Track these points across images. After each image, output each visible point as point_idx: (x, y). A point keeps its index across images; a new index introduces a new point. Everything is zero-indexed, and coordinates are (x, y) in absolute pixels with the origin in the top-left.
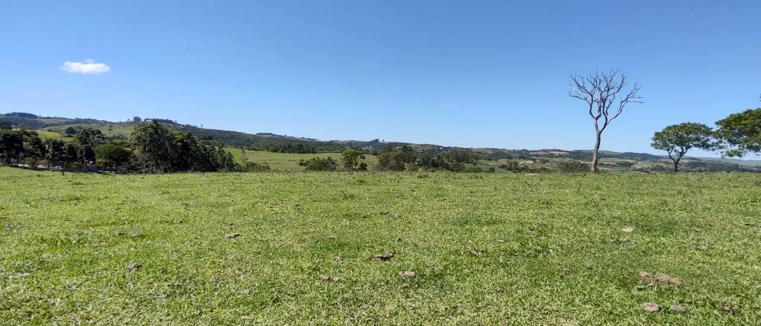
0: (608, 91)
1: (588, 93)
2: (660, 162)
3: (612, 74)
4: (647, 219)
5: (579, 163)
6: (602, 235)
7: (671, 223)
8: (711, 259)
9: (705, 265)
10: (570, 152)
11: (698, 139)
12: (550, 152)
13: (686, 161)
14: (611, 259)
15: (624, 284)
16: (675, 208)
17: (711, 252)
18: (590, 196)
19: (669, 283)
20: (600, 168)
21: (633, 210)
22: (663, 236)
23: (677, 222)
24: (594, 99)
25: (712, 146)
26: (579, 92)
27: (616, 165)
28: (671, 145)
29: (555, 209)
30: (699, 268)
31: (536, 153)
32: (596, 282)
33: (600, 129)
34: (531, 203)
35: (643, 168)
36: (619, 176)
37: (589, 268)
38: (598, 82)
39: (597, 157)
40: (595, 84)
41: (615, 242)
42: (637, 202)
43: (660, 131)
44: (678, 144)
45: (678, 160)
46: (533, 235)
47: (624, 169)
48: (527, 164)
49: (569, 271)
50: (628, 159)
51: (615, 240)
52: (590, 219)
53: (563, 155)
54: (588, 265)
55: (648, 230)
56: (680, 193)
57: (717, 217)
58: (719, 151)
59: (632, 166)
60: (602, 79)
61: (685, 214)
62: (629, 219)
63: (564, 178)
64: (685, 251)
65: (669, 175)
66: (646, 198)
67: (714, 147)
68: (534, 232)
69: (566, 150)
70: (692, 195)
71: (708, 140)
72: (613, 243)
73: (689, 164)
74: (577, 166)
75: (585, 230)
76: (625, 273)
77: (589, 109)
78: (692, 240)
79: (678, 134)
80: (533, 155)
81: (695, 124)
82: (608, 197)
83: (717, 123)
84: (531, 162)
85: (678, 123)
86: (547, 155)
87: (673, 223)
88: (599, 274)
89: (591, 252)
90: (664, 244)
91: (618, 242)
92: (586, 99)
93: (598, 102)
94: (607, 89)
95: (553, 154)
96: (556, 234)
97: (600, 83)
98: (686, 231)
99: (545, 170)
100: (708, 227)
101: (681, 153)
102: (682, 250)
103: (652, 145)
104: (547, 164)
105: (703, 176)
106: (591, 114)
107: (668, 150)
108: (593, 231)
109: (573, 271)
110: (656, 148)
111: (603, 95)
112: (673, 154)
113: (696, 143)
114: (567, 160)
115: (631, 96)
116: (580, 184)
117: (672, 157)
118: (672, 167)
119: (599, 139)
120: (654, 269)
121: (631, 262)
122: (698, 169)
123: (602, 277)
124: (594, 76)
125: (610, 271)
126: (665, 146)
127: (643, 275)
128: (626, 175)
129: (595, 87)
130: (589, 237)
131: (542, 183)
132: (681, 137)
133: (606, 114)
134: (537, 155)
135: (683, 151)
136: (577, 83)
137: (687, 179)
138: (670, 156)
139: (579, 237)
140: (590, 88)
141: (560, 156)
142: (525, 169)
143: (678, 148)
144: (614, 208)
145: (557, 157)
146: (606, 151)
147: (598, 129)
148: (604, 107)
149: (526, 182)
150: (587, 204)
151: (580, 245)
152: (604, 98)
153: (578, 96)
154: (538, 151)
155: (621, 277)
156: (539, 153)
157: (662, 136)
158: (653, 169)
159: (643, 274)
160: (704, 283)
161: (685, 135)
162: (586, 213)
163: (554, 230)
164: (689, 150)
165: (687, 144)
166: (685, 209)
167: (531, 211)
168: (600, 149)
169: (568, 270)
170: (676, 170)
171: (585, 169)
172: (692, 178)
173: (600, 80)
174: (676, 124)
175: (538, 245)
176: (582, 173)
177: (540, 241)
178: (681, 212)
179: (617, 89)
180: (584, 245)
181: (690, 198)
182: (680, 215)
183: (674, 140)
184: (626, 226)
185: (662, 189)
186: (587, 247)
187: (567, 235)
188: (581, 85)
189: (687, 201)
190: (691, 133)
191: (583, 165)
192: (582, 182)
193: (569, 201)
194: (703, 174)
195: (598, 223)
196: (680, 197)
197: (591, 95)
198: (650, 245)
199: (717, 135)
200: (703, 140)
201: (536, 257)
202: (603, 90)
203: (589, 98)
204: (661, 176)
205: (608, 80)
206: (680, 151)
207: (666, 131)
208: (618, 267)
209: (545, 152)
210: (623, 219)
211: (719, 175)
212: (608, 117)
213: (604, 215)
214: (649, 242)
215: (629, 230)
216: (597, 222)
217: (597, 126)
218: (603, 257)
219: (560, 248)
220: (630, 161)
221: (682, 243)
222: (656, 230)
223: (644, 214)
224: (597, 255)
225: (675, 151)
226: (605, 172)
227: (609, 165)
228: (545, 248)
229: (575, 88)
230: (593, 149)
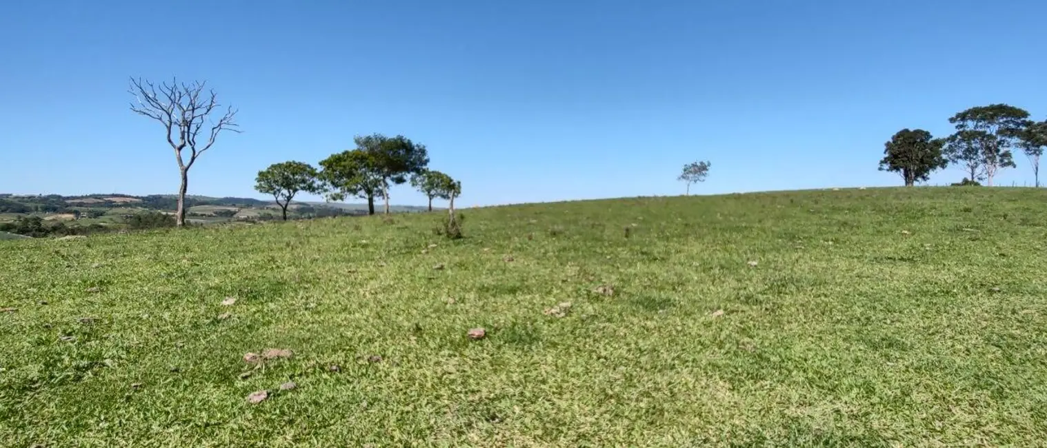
0: (193, 110)
1: (163, 109)
2: (267, 208)
3: (197, 87)
4: (253, 283)
5: (160, 214)
6: (193, 317)
7: (279, 283)
8: (320, 317)
9: (315, 325)
10: (143, 198)
11: (304, 181)
12: (106, 199)
13: (295, 207)
14: (206, 348)
15: (224, 378)
16: (283, 264)
17: (319, 308)
18: (174, 262)
19: (279, 358)
20: (192, 221)
21: (235, 274)
22: (271, 301)
23: (286, 280)
24: (173, 120)
25: (318, 189)
26: (150, 107)
27: (214, 215)
28: (277, 187)
29: (115, 292)
30: (309, 330)
31: (78, 201)
32: (186, 387)
33: (186, 164)
34: (68, 287)
35: (248, 217)
36: (217, 230)
37: (173, 371)
38: (177, 95)
39: (184, 205)
40: (173, 97)
41: (212, 322)
42: (241, 263)
43: (265, 170)
44: (284, 187)
45: (286, 205)
46: (73, 342)
47: (225, 219)
48: (63, 221)
49: (141, 386)
50: (231, 206)
51: (211, 319)
52: (175, 296)
53: (129, 202)
54: (173, 367)
55: (254, 296)
56: (288, 245)
57: (324, 268)
58: (323, 195)
59: (235, 216)
60: (183, 92)
61: (293, 270)
62: (230, 287)
63: (133, 239)
64: (295, 314)
65: (276, 224)
66: (251, 256)
67: (320, 190)
68: (74, 337)
69: (135, 196)
70: (300, 246)
71: (313, 182)
72: (209, 325)
73: (298, 210)
74: (155, 219)
75: (166, 315)
76: (225, 360)
77: (167, 133)
78: (302, 298)
79: (283, 174)
80: (71, 205)
81: (300, 164)
82: (202, 261)
83: (321, 164)
84: (70, 216)
85: (283, 161)
86: (100, 205)
87: (281, 283)
88: (190, 374)
89: (176, 346)
90: (272, 311)
91: (216, 322)
92: (160, 119)
93: (180, 125)
94: (191, 108)
95: (111, 202)
96: (118, 331)
97: (180, 97)
98: (296, 290)
99: (99, 228)
100: (316, 281)
101: (288, 197)
102: (292, 313)
103: (257, 188)
104: (102, 218)
105: (310, 223)
106: (170, 141)
107: (274, 194)
108: (180, 314)
109: (148, 382)
110: (261, 191)
111: (186, 116)
112: (280, 198)
113: (302, 185)
114: (139, 210)
115: (226, 121)
116: (158, 246)
117: (280, 202)
118: (281, 214)
119: (185, 179)
120: (261, 345)
121: (233, 345)
122: (307, 215)
123: (194, 376)
124: (171, 85)
125: (205, 365)
126: (270, 189)
127: (248, 358)
128: (227, 227)
129: (173, 102)
130: (172, 323)
131: (90, 250)
132: (287, 178)
133: (192, 143)
134: (80, 205)
135: (290, 195)
136: (144, 93)
137: (296, 227)
138: (277, 201)
139: (158, 327)
140: (165, 103)
141: (126, 205)
142: (59, 229)
143: (285, 191)
144: (210, 275)
145: (121, 206)
146: (198, 197)
147: (182, 165)
148: (188, 132)
149: (57, 252)
150: (171, 274)
151: (159, 339)
152: (189, 120)
153: (147, 111)
154: (82, 197)
155: (221, 368)
156: (84, 201)
157: (267, 177)
158: (262, 218)
159: (248, 356)
160: (313, 346)
161: (291, 176)
162: (169, 288)
163: (115, 326)
164: (296, 193)
165: (294, 186)
166: (294, 264)
167: (69, 301)
168: (187, 194)
169: (139, 384)
170: (285, 218)
171: (168, 222)
172: (300, 226)
173: (180, 94)
174: (281, 162)
175: (82, 358)
176: (162, 230)
177: (87, 350)
178: (289, 268)
179: (205, 110)
180: (166, 338)
181: (298, 250)
182: (289, 272)
183: (280, 182)
184: (227, 298)
185: (269, 242)
186: (170, 339)
187: (137, 329)
188: (151, 96)
189: (296, 254)
190: (297, 174)
191: (165, 217)
192: (161, 244)
193: (140, 274)
194: (312, 220)
195: (188, 301)
196: (289, 249)
197: (168, 114)
198: (256, 316)
199: (322, 177)
200: (308, 182)
201: (79, 378)
202: (185, 109)
203: (166, 118)
204: (268, 226)
205: (193, 95)
206: (288, 195)
207: (270, 170)
208: (216, 356)
209: (96, 198)
210: (223, 288)
211: (325, 221)
212: (196, 148)
213: (196, 288)
214: (255, 313)
215: (229, 301)
216: (186, 300)
217: (180, 160)
218: (195, 350)
219: (125, 352)
220: (233, 209)
221: (292, 305)
222: (262, 296)
223: (249, 277)
224: (186, 348)
225: (282, 194)
226: (197, 225)
227: (205, 215)
228: (96, 361)
229: (140, 99)
230: (178, 194)
